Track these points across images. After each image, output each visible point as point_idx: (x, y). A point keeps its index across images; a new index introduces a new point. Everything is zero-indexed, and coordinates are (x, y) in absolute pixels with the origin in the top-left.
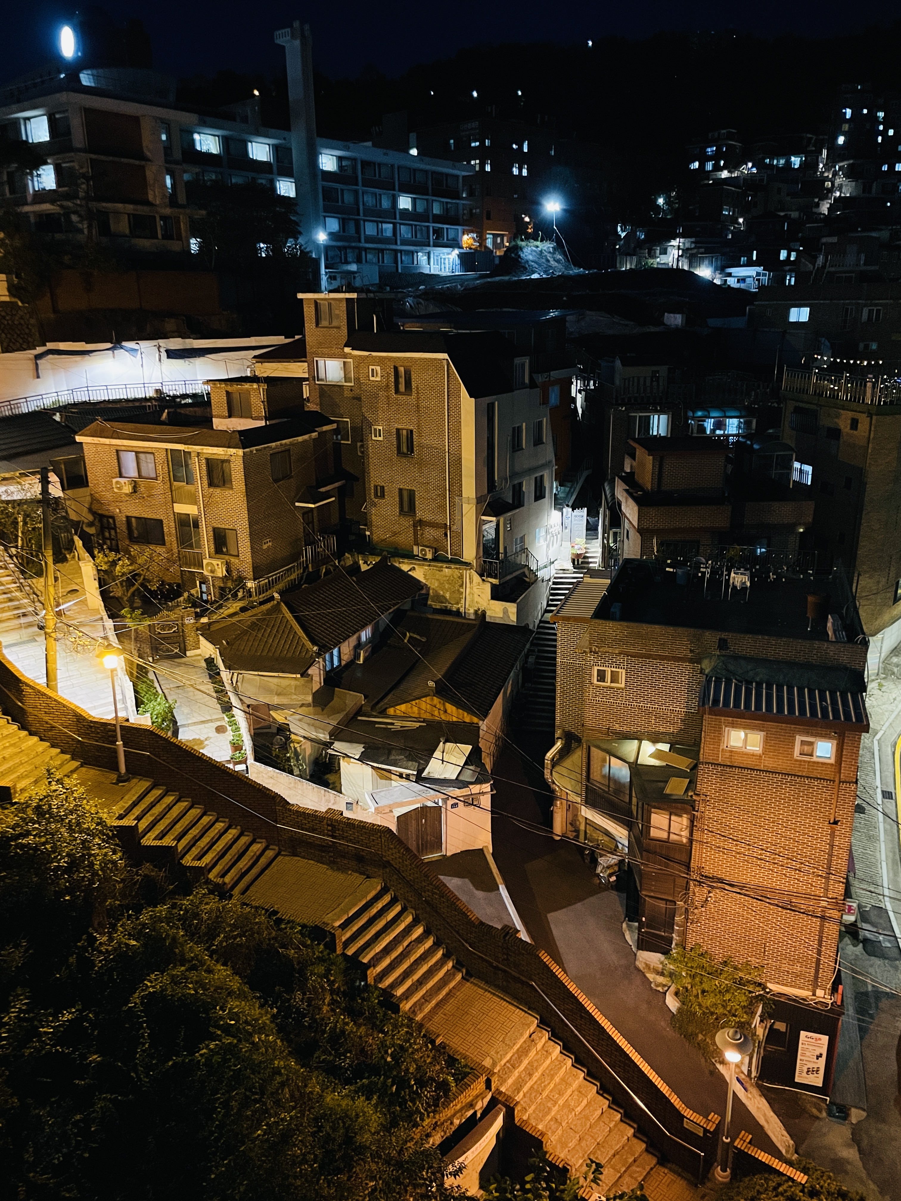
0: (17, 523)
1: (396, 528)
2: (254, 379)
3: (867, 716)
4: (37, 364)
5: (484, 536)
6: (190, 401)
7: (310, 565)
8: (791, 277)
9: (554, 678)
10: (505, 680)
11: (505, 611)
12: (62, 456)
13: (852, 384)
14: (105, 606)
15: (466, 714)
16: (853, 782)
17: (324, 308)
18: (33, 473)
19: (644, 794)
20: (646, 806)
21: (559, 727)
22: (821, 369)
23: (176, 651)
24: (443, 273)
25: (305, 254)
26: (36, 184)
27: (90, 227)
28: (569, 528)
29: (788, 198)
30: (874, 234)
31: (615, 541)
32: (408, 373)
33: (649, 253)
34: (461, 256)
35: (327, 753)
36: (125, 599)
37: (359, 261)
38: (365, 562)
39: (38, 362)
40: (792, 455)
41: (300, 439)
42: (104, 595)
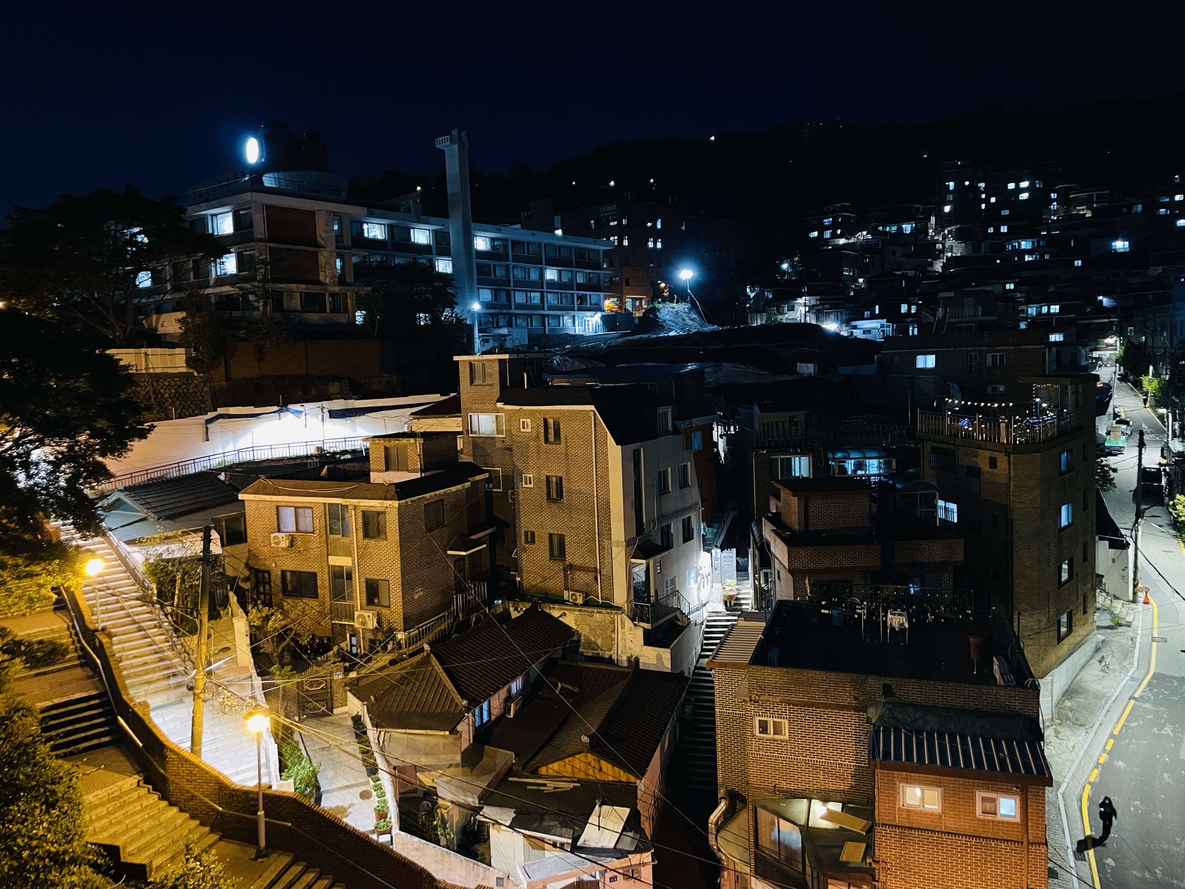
0: (175, 581)
1: (546, 573)
2: (412, 435)
3: (1048, 768)
4: (207, 428)
5: (634, 579)
6: (349, 456)
7: (460, 614)
8: (914, 328)
9: (714, 730)
10: (662, 733)
11: (659, 658)
12: (224, 513)
13: (986, 425)
14: (255, 663)
15: (622, 772)
16: (1042, 844)
17: (478, 368)
18: (195, 531)
19: (818, 862)
20: (821, 877)
21: (723, 785)
22: (953, 411)
23: (323, 709)
24: (588, 334)
25: (460, 321)
26: (219, 270)
27: (265, 305)
28: (719, 568)
29: (904, 259)
30: (988, 288)
31: (766, 582)
32: (557, 425)
33: (778, 310)
34: (603, 318)
35: (475, 820)
36: (275, 655)
37: (509, 325)
38: (516, 609)
39: (208, 425)
40: (935, 493)
41: (454, 489)
42: (255, 652)
